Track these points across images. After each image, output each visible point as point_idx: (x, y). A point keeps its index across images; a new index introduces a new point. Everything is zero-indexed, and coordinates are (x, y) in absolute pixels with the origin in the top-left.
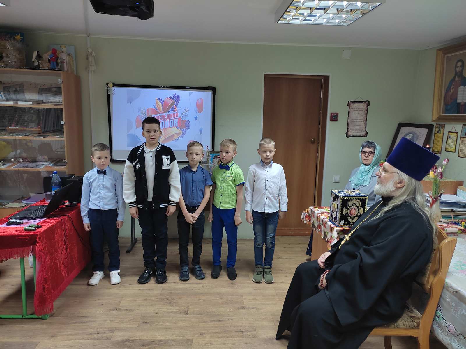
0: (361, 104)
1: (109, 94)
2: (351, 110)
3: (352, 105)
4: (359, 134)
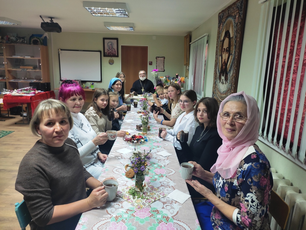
0: (162, 58)
2: (158, 60)
3: (158, 58)
4: (161, 70)
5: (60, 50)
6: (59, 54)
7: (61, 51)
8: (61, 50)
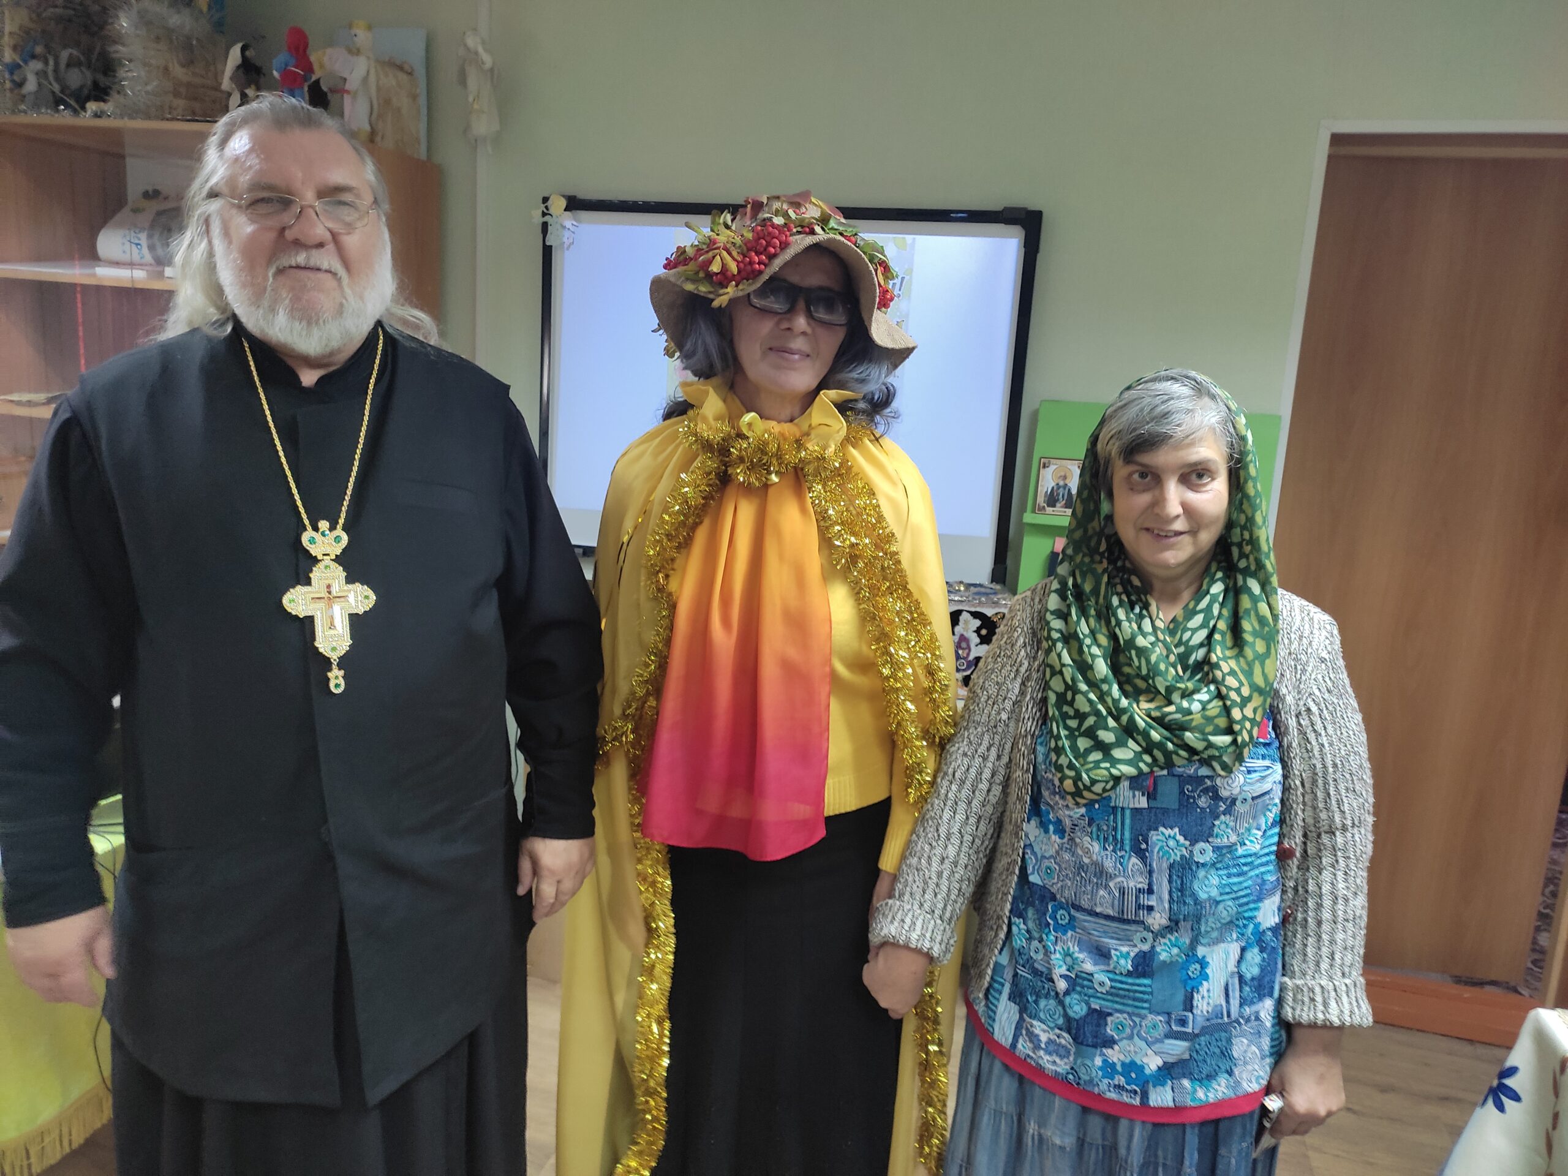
1: (551, 247)
5: (558, 204)
6: (547, 253)
7: (568, 220)
8: (574, 204)
